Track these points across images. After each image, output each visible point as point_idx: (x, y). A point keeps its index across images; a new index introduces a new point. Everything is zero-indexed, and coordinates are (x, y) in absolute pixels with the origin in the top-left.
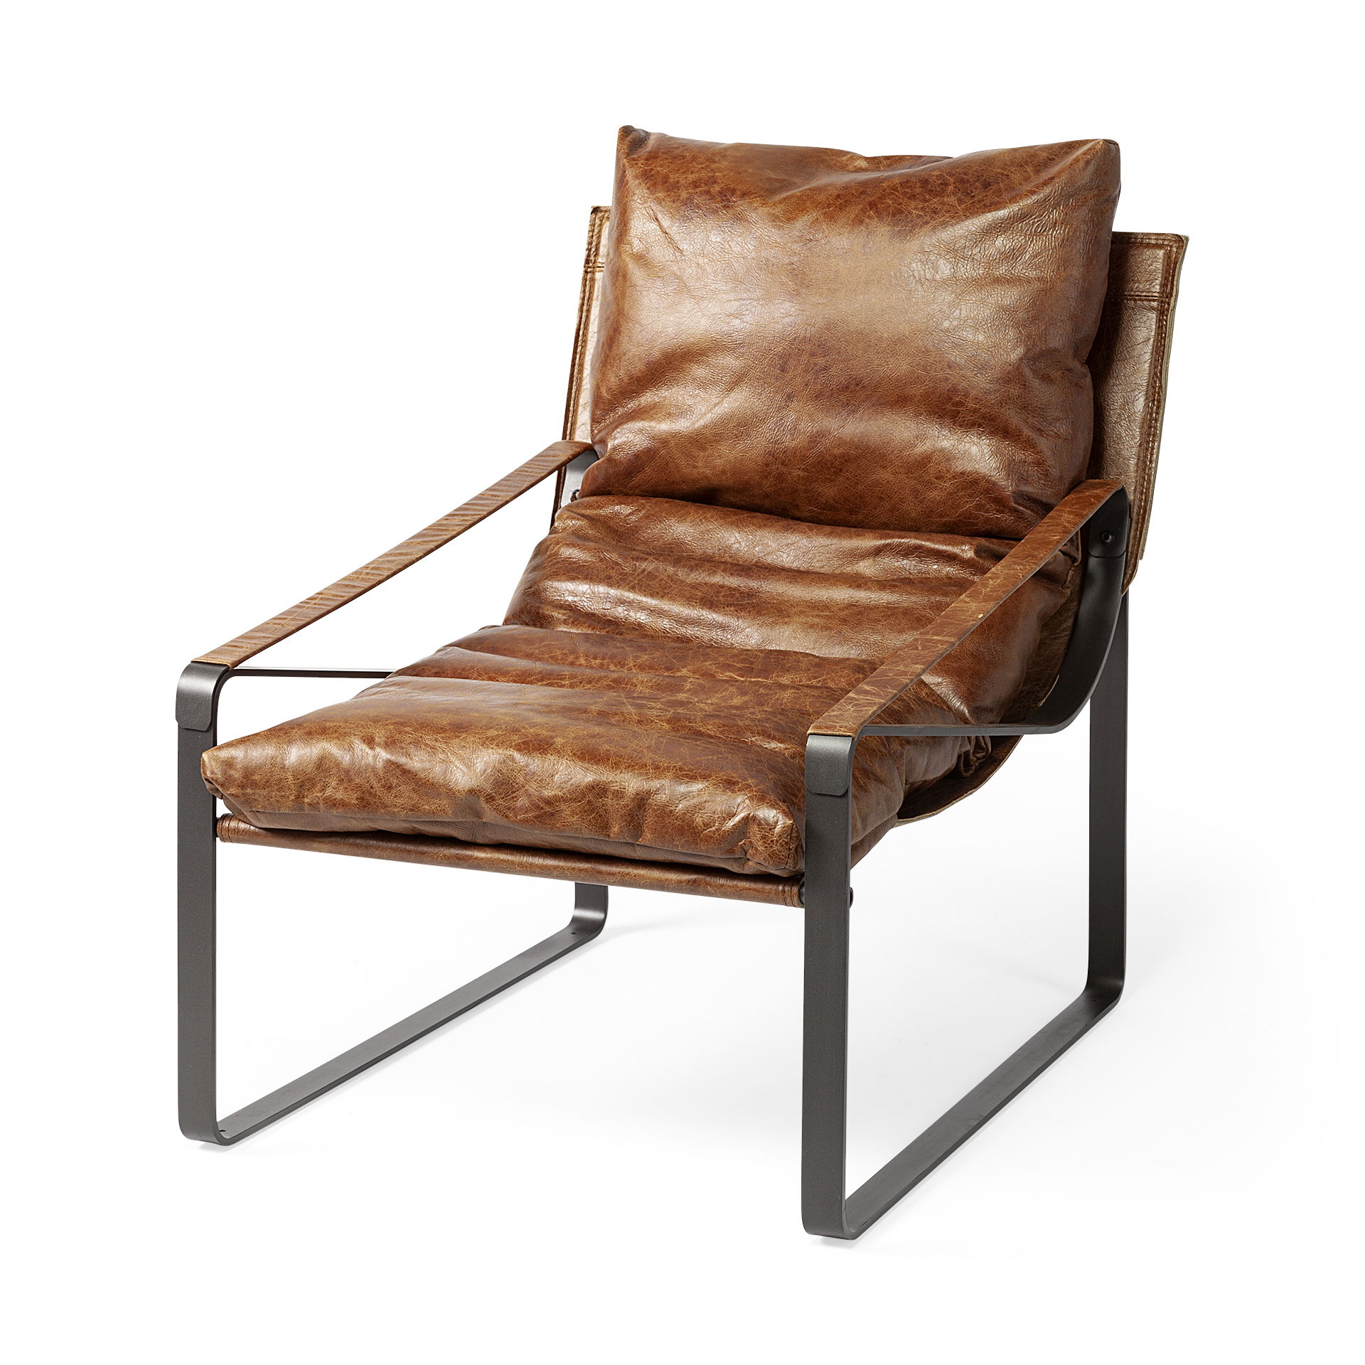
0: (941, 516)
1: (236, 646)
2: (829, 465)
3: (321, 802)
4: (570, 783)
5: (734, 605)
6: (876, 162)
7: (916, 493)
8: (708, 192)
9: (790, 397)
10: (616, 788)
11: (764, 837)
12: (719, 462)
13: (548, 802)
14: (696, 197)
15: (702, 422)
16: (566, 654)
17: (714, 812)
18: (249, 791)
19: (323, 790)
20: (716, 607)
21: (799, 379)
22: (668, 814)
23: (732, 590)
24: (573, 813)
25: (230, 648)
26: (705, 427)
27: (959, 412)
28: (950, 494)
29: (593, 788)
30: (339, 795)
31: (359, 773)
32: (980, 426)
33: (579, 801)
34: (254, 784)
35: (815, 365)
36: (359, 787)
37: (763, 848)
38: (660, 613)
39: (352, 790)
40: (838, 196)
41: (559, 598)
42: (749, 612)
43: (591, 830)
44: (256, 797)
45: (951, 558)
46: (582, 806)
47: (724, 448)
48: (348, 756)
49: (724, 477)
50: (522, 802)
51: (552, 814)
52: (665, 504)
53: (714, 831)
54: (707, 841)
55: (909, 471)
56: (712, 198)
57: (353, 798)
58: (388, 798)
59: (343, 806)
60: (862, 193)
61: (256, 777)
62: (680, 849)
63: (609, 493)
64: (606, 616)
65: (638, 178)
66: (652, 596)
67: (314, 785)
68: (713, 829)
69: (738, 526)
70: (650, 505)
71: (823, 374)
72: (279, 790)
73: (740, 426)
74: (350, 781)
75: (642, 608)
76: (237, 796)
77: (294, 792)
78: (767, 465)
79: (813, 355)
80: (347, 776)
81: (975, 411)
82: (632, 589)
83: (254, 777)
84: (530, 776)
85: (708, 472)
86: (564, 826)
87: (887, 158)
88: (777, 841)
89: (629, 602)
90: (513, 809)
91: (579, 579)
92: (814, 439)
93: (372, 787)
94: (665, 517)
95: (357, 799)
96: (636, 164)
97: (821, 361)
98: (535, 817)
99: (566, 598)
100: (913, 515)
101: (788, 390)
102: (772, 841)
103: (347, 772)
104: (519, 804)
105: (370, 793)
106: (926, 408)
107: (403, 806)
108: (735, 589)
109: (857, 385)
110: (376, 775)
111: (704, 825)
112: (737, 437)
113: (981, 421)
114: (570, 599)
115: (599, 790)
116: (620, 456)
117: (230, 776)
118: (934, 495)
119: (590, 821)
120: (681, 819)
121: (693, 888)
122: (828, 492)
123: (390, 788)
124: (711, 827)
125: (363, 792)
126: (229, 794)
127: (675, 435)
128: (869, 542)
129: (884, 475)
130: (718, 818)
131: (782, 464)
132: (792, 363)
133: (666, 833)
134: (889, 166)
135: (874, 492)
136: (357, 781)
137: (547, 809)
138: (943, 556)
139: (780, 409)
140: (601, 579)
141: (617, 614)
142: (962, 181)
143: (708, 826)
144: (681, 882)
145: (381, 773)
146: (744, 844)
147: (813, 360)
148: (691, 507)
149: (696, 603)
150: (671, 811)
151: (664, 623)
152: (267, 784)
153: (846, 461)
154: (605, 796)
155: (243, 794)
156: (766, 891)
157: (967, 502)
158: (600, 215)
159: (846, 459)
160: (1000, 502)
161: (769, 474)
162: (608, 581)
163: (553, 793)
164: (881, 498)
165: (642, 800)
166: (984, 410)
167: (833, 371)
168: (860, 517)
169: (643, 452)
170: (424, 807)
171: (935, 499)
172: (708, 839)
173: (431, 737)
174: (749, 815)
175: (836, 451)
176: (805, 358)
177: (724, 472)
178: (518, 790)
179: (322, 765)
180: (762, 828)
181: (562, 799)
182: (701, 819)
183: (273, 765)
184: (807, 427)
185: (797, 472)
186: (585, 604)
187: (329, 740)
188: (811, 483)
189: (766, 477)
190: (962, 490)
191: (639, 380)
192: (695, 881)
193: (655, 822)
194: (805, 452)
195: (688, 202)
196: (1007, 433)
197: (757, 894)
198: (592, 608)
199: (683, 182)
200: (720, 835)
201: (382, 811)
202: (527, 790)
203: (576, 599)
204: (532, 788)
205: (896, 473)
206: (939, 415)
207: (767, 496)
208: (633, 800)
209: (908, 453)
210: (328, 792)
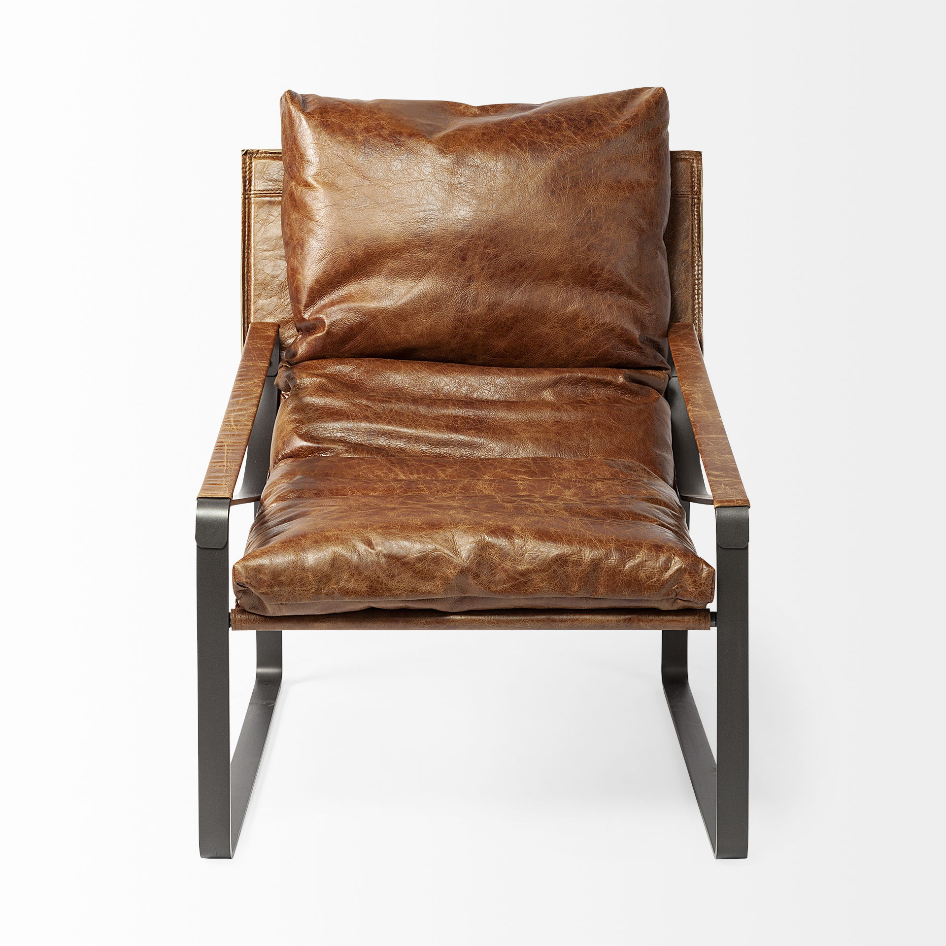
0: (586, 356)
1: (216, 484)
2: (503, 324)
3: (336, 592)
4: (538, 559)
5: (474, 429)
6: (485, 110)
7: (567, 340)
8: (380, 135)
9: (470, 279)
10: (575, 559)
11: (694, 582)
12: (418, 329)
13: (523, 574)
14: (371, 139)
15: (403, 301)
16: (386, 473)
17: (654, 568)
18: (276, 589)
19: (337, 583)
20: (461, 431)
21: (477, 266)
22: (618, 573)
23: (466, 419)
24: (542, 580)
25: (211, 486)
26: (406, 304)
27: (597, 282)
28: (594, 339)
29: (557, 560)
30: (351, 585)
31: (367, 567)
32: (611, 290)
33: (547, 571)
34: (280, 584)
35: (489, 254)
36: (367, 578)
37: (694, 590)
38: (417, 439)
39: (362, 580)
40: (483, 134)
41: (329, 435)
42: (487, 432)
43: (557, 591)
44: (282, 593)
45: (607, 384)
46: (549, 575)
47: (421, 318)
48: (356, 556)
49: (422, 339)
50: (500, 576)
51: (526, 583)
52: (378, 362)
53: (655, 581)
54: (649, 589)
55: (563, 325)
56: (385, 139)
57: (363, 587)
58: (392, 584)
59: (355, 593)
60: (500, 131)
61: (282, 578)
62: (628, 598)
63: (323, 358)
64: (372, 445)
65: (318, 127)
66: (407, 427)
67: (330, 580)
68: (655, 579)
69: (443, 373)
70: (366, 363)
71: (495, 261)
72: (301, 586)
73: (433, 303)
74: (360, 574)
75: (400, 437)
76: (267, 594)
77: (314, 586)
78: (456, 329)
79: (486, 247)
80: (356, 571)
81: (609, 280)
82: (389, 423)
83: (280, 578)
84: (504, 555)
85: (408, 336)
86: (535, 590)
87: (492, 106)
88: (704, 583)
89: (389, 433)
90: (494, 582)
91: (342, 419)
92: (492, 307)
93: (378, 577)
94: (382, 371)
95: (367, 587)
96: (313, 117)
97: (492, 251)
98: (512, 586)
99: (335, 435)
100: (565, 356)
101: (469, 274)
102: (701, 584)
103: (357, 568)
104: (497, 578)
105: (378, 582)
106: (573, 280)
107: (404, 589)
108: (467, 418)
109: (521, 267)
110: (381, 568)
111: (647, 578)
112: (431, 310)
113: (612, 287)
114: (339, 435)
115: (561, 561)
116: (335, 330)
117: (261, 579)
118: (582, 341)
119: (556, 584)
120: (628, 575)
121: (628, 625)
122: (501, 344)
123: (393, 576)
124: (652, 579)
125: (372, 582)
126: (261, 593)
127: (383, 311)
128: (547, 376)
129: (545, 329)
130: (657, 571)
131: (468, 327)
132: (470, 254)
133: (617, 587)
134: (496, 112)
135: (536, 342)
136: (366, 573)
137: (522, 579)
138: (602, 383)
139: (463, 287)
140: (361, 418)
141: (381, 443)
142: (570, 119)
143: (650, 578)
144: (619, 621)
145: (385, 566)
146: (677, 588)
147: (488, 250)
148: (400, 363)
149: (444, 429)
150: (620, 571)
151: (421, 446)
152: (291, 582)
153: (516, 321)
154: (566, 566)
155: (271, 592)
156: (686, 621)
157: (606, 344)
158: (248, 156)
159: (516, 320)
160: (630, 342)
161: (457, 334)
162: (366, 418)
163: (525, 567)
164: (541, 346)
165: (595, 565)
166: (614, 279)
167: (503, 258)
168: (523, 360)
169: (356, 325)
170: (421, 588)
171: (582, 343)
172: (650, 588)
173: (416, 535)
174: (681, 567)
175: (509, 315)
176: (481, 249)
177: (421, 336)
178: (495, 569)
179: (335, 562)
180: (693, 576)
181: (534, 571)
182: (644, 574)
183: (295, 568)
184: (486, 298)
185: (477, 332)
186: (352, 438)
187: (335, 545)
188: (488, 339)
189: (455, 337)
190: (602, 336)
191: (344, 273)
192: (630, 619)
193: (607, 580)
194: (484, 317)
195: (365, 143)
196: (631, 294)
197: (679, 623)
198: (359, 440)
199: (356, 129)
200: (659, 583)
201: (387, 594)
202: (503, 567)
203: (343, 435)
204: (508, 565)
205: (553, 327)
206: (582, 285)
207: (453, 350)
208: (590, 566)
209: (562, 312)
210: (342, 584)
